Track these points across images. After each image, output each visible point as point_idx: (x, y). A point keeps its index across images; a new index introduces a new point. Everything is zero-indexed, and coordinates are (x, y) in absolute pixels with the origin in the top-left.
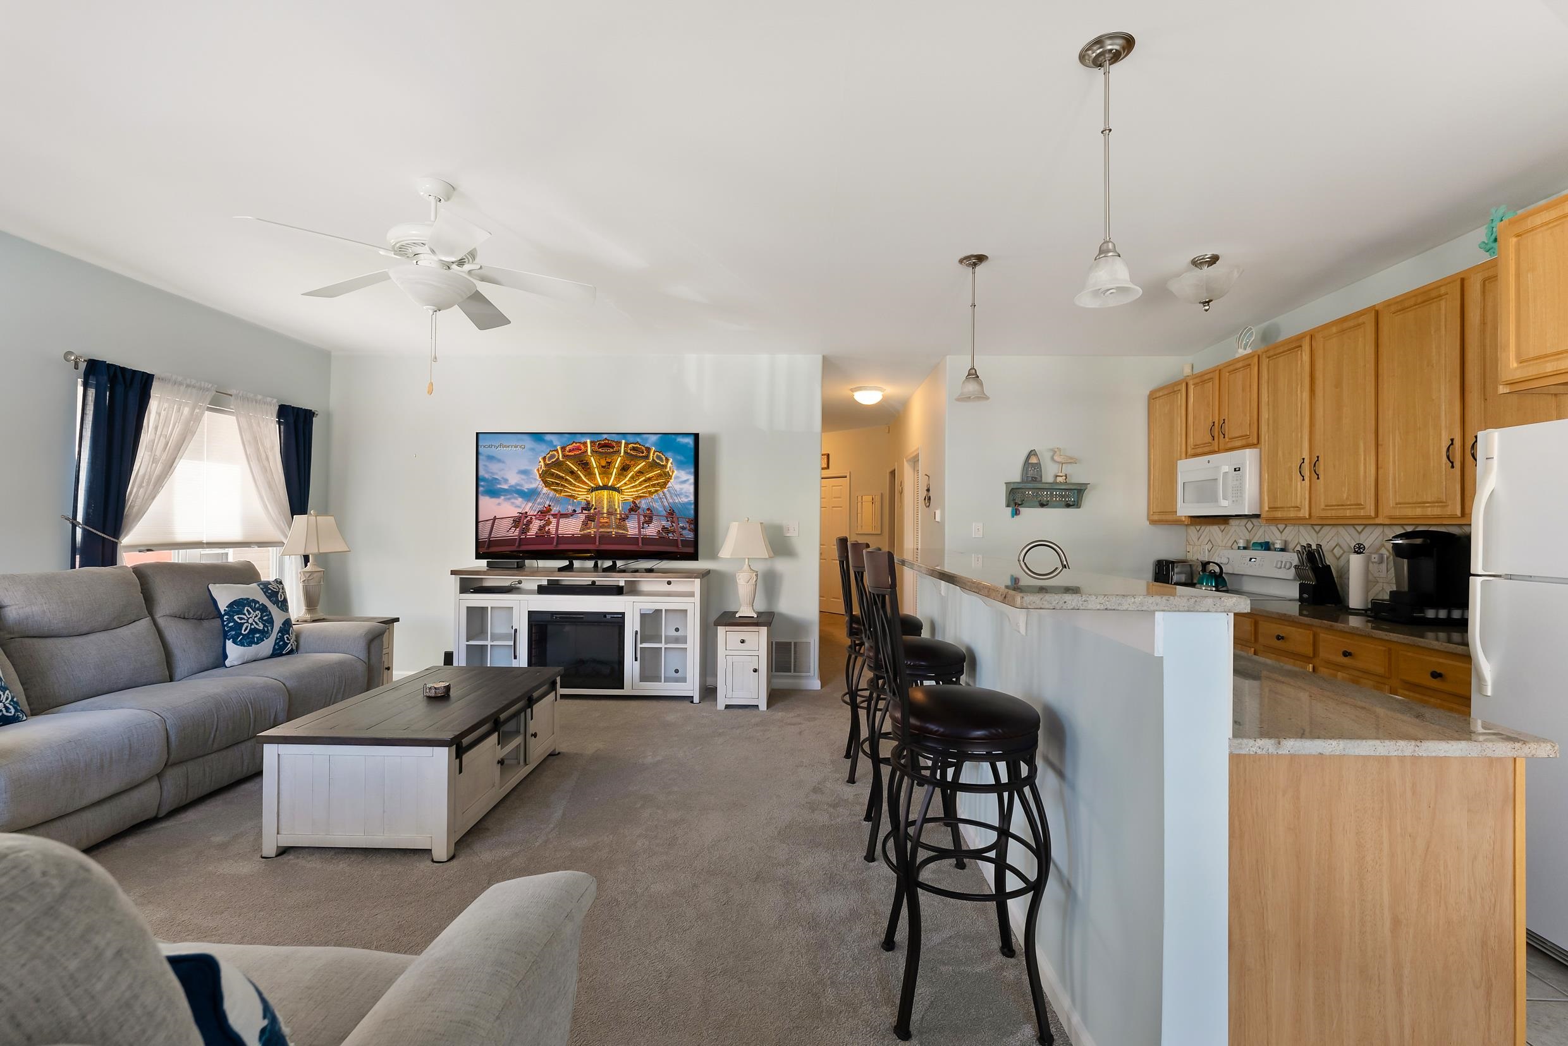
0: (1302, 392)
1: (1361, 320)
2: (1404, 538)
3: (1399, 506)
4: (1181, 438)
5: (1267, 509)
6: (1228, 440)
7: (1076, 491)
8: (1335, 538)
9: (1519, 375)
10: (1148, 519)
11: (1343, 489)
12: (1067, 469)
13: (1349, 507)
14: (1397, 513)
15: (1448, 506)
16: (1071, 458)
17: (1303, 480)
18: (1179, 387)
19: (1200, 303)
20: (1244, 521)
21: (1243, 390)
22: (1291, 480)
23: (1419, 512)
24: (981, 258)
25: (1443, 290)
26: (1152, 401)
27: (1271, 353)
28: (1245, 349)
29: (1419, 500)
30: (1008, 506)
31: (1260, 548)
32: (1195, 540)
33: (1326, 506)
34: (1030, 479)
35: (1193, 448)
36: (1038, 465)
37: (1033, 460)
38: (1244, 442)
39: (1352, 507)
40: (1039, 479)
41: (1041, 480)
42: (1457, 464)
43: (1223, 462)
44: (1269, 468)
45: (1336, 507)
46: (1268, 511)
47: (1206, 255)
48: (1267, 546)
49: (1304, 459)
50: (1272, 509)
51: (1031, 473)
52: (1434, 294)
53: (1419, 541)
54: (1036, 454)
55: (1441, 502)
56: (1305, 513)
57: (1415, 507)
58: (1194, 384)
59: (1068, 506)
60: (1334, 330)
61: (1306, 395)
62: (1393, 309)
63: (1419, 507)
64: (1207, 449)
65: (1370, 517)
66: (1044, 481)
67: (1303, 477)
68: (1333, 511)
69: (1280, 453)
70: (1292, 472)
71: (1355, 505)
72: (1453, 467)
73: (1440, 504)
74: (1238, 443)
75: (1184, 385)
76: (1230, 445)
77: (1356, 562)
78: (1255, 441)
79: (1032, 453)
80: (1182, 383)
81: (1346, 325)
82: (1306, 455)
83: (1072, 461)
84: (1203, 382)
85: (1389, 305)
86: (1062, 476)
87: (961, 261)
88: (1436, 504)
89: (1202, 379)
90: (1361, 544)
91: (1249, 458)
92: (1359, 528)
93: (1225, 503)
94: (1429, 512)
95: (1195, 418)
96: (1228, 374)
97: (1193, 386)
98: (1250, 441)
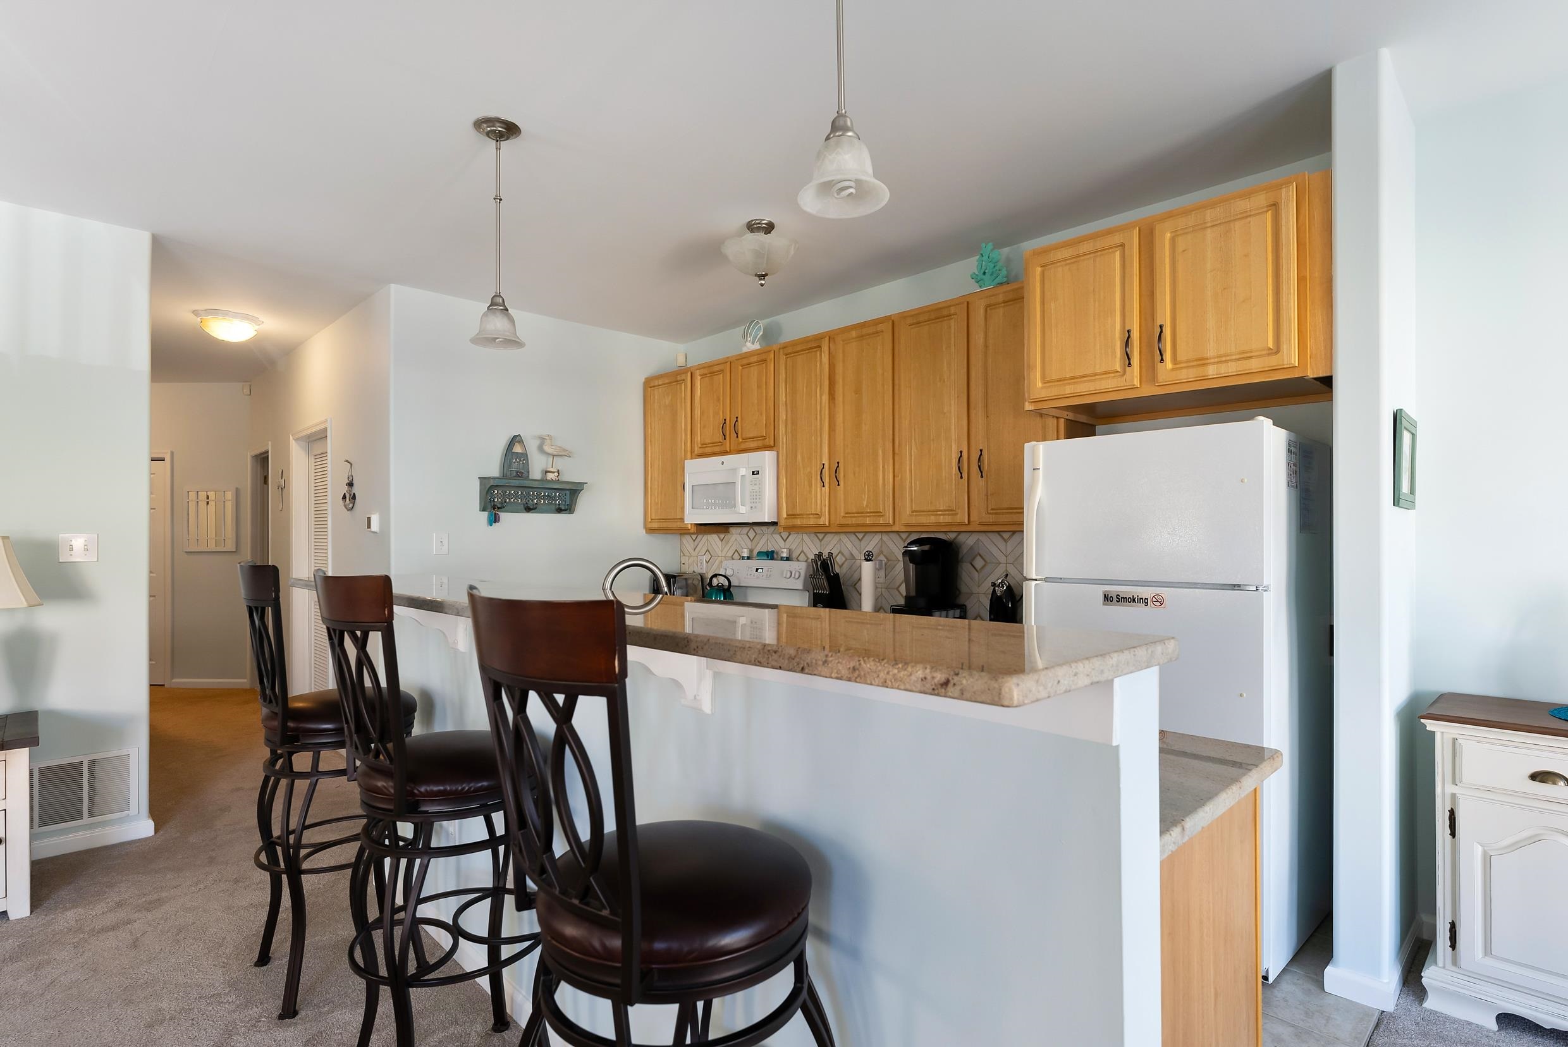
0: (821, 395)
1: (880, 327)
2: (918, 545)
3: (914, 513)
4: (686, 435)
5: (785, 516)
6: (741, 440)
7: (568, 492)
8: (838, 546)
9: (1044, 394)
10: (645, 527)
11: (863, 496)
12: (560, 464)
13: (868, 514)
14: (914, 520)
15: (958, 514)
16: (565, 450)
17: (824, 486)
18: (683, 377)
19: (756, 275)
20: (745, 530)
21: (759, 387)
22: (811, 486)
23: (932, 519)
24: (510, 130)
25: (953, 310)
26: (649, 389)
27: (789, 350)
28: (753, 343)
29: (933, 508)
30: (483, 509)
31: (766, 558)
32: (691, 551)
33: (846, 513)
34: (515, 474)
35: (700, 448)
36: (524, 456)
37: (517, 449)
38: (760, 443)
39: (871, 514)
40: (525, 474)
41: (528, 477)
42: (965, 475)
43: (740, 464)
44: (787, 472)
45: (856, 515)
46: (786, 518)
47: (764, 220)
48: (770, 555)
49: (824, 464)
50: (791, 516)
51: (515, 466)
52: (945, 313)
53: (926, 548)
54: (521, 442)
55: (951, 511)
56: (825, 520)
57: (929, 515)
58: (701, 375)
59: (559, 510)
60: (854, 334)
61: (825, 398)
62: (909, 321)
63: (932, 515)
64: (717, 449)
65: (888, 525)
66: (530, 477)
67: (823, 483)
68: (854, 519)
69: (799, 457)
70: (812, 477)
71: (874, 512)
72: (961, 477)
73: (950, 512)
74: (753, 445)
75: (689, 374)
76: (743, 446)
77: (867, 570)
78: (772, 443)
79: (515, 440)
80: (686, 373)
81: (865, 331)
82: (826, 461)
83: (565, 454)
84: (712, 373)
85: (905, 317)
86: (554, 472)
87: (479, 124)
88: (947, 512)
89: (711, 370)
90: (870, 552)
91: (766, 460)
92: (860, 536)
93: (742, 509)
94: (942, 519)
95: (702, 413)
96: (740, 367)
97: (699, 378)
98: (767, 442)
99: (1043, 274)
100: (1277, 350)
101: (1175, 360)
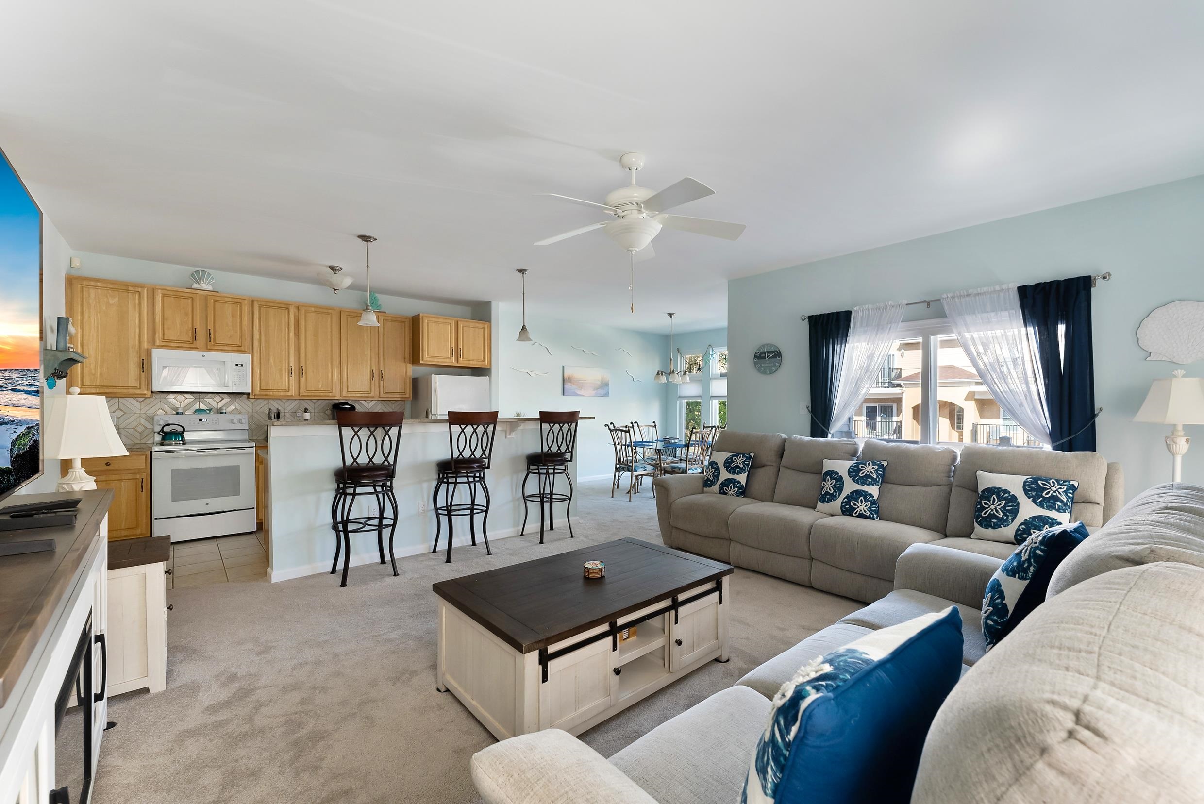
0: (289, 333)
1: (330, 311)
3: (349, 392)
4: (141, 330)
6: (213, 344)
13: (321, 391)
14: (348, 395)
17: (291, 377)
18: (139, 289)
22: (281, 376)
26: (74, 283)
27: (263, 303)
28: (207, 285)
29: (359, 390)
33: (307, 390)
35: (162, 341)
38: (233, 348)
42: (375, 379)
44: (260, 367)
45: (314, 391)
46: (260, 391)
49: (291, 366)
50: (264, 390)
56: (291, 393)
57: (357, 393)
58: (163, 294)
61: (292, 334)
62: (347, 313)
63: (359, 393)
64: (184, 345)
65: (334, 396)
67: (291, 375)
68: (312, 393)
69: (272, 360)
70: (282, 371)
71: (325, 391)
72: (373, 380)
73: (368, 392)
74: (228, 348)
75: (146, 289)
76: (216, 347)
78: (246, 350)
80: (142, 287)
82: (292, 364)
84: (177, 296)
88: (365, 392)
89: (175, 294)
94: (363, 395)
95: (165, 319)
96: (212, 301)
97: (161, 295)
98: (242, 348)
99: (428, 323)
100: (484, 361)
101: (463, 358)
